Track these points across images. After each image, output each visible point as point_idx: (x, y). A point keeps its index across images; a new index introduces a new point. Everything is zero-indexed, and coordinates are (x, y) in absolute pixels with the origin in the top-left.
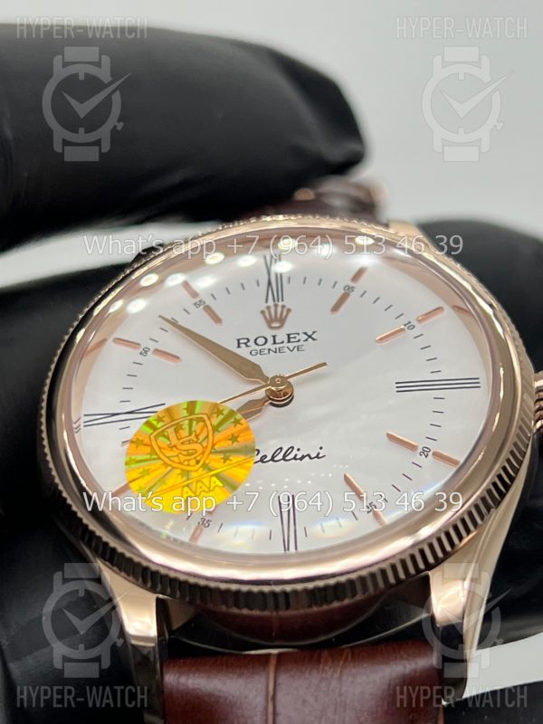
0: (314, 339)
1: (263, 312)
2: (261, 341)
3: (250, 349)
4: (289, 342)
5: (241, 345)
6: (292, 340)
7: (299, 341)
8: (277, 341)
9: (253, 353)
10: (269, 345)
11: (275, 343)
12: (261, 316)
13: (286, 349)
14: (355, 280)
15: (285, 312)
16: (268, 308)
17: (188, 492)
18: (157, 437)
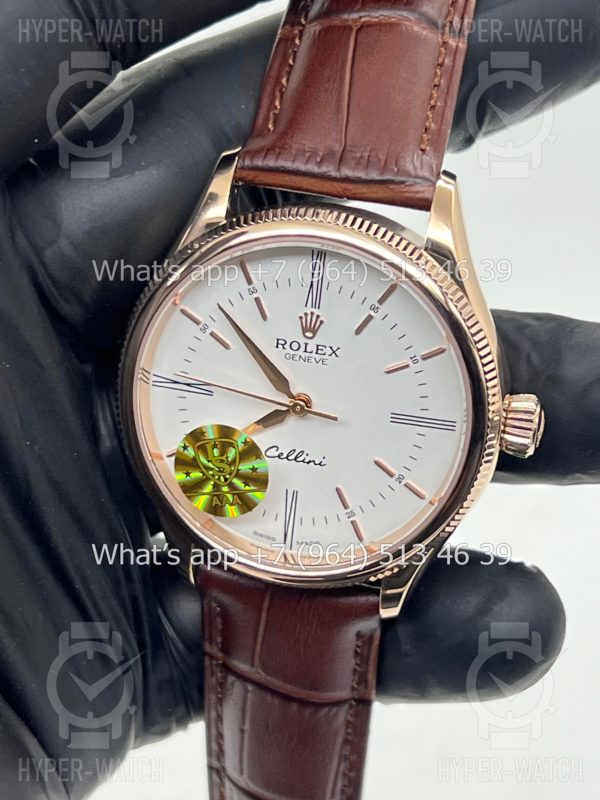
0: (336, 356)
1: (301, 318)
2: (295, 346)
3: (286, 351)
4: (317, 353)
5: (280, 346)
6: (319, 352)
7: (325, 354)
8: (308, 350)
9: (288, 356)
10: (301, 352)
11: (305, 351)
12: (299, 322)
13: (313, 360)
14: (381, 301)
15: (318, 323)
16: (306, 314)
17: (216, 501)
18: (199, 447)
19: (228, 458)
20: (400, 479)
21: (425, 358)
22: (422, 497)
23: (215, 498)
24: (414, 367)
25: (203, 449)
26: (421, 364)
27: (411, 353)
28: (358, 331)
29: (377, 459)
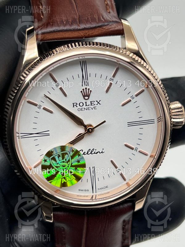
0: (100, 104)
1: (81, 92)
2: (81, 104)
5: (75, 106)
6: (92, 104)
7: (95, 105)
9: (79, 110)
10: (84, 106)
11: (86, 105)
13: (90, 108)
14: (114, 76)
15: (89, 92)
16: (83, 89)
17: (64, 180)
18: (52, 159)
19: (66, 160)
20: (136, 150)
21: (137, 95)
22: (146, 155)
24: (133, 101)
26: (136, 99)
27: (130, 95)
28: (107, 91)
29: (125, 143)
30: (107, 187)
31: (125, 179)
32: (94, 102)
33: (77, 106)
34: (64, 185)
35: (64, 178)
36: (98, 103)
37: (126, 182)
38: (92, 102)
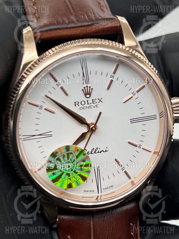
0: (102, 102)
1: (83, 90)
2: (83, 103)
3: (79, 107)
4: (93, 103)
5: (77, 105)
6: (94, 102)
7: (96, 103)
8: (89, 103)
9: (81, 108)
10: (86, 105)
12: (82, 92)
13: (92, 107)
14: (114, 73)
15: (91, 90)
16: (84, 88)
18: (57, 160)
19: (71, 160)
20: (140, 147)
21: (138, 91)
22: (150, 151)
23: (69, 180)
24: (135, 97)
25: (59, 159)
26: (137, 95)
27: (132, 91)
28: (108, 88)
29: (129, 141)
30: (112, 186)
31: (129, 178)
32: (95, 100)
33: (78, 105)
34: (70, 186)
35: (70, 179)
36: (100, 101)
37: (131, 180)
38: (94, 100)
